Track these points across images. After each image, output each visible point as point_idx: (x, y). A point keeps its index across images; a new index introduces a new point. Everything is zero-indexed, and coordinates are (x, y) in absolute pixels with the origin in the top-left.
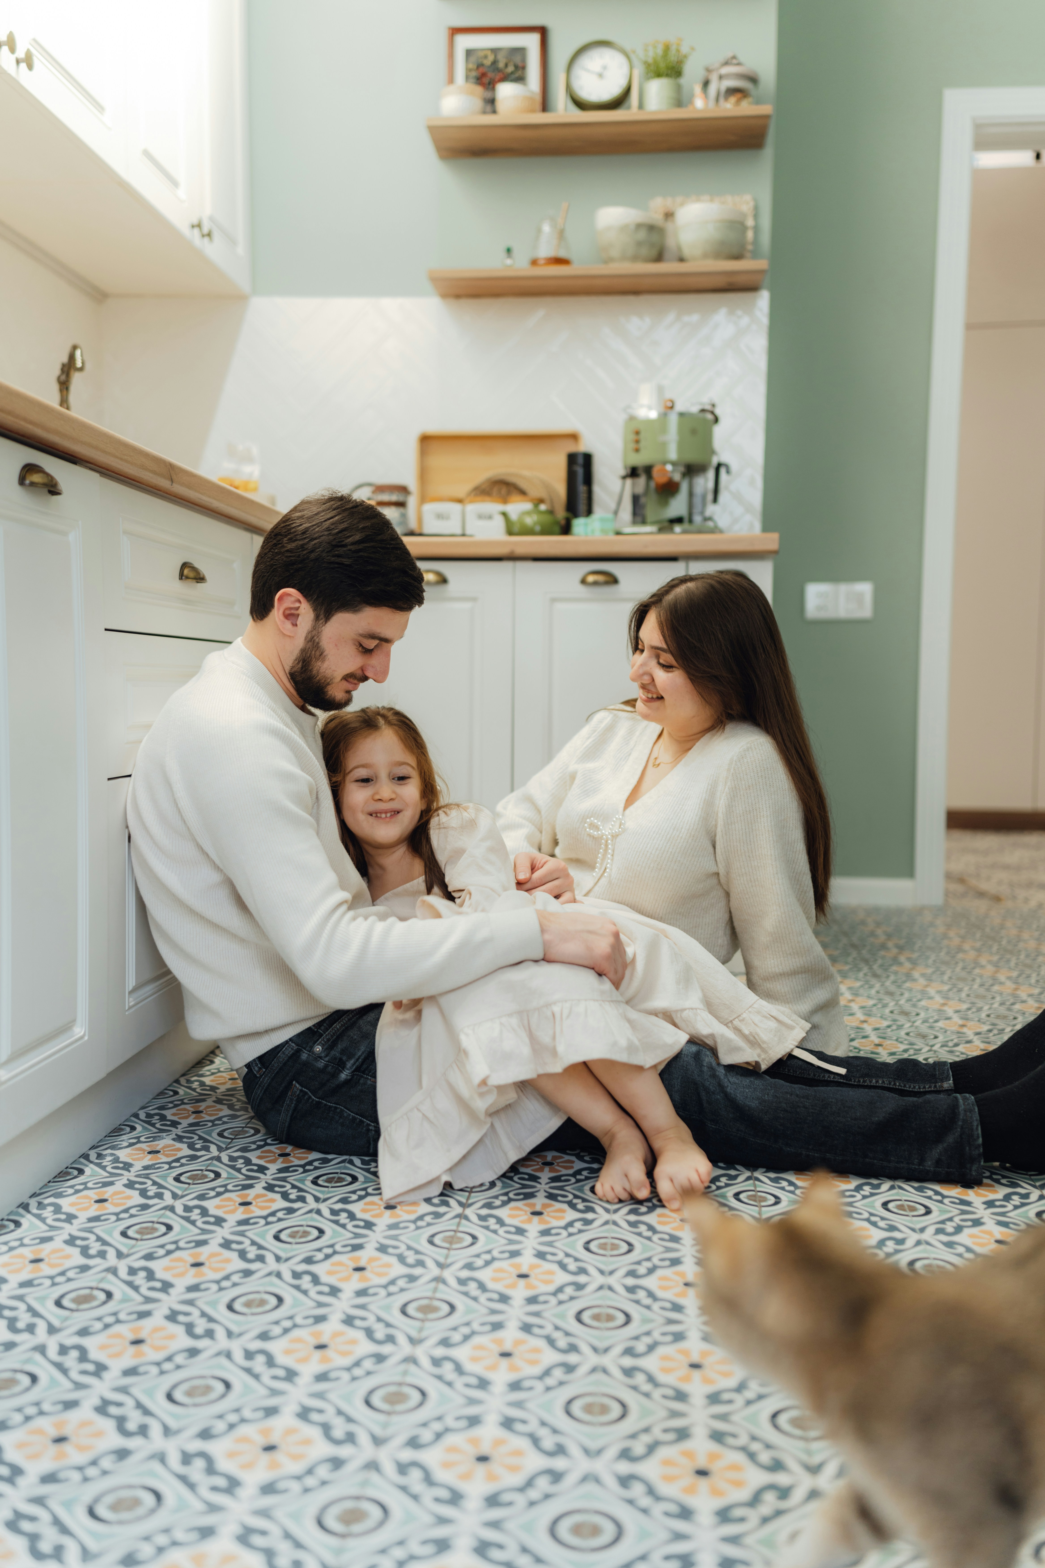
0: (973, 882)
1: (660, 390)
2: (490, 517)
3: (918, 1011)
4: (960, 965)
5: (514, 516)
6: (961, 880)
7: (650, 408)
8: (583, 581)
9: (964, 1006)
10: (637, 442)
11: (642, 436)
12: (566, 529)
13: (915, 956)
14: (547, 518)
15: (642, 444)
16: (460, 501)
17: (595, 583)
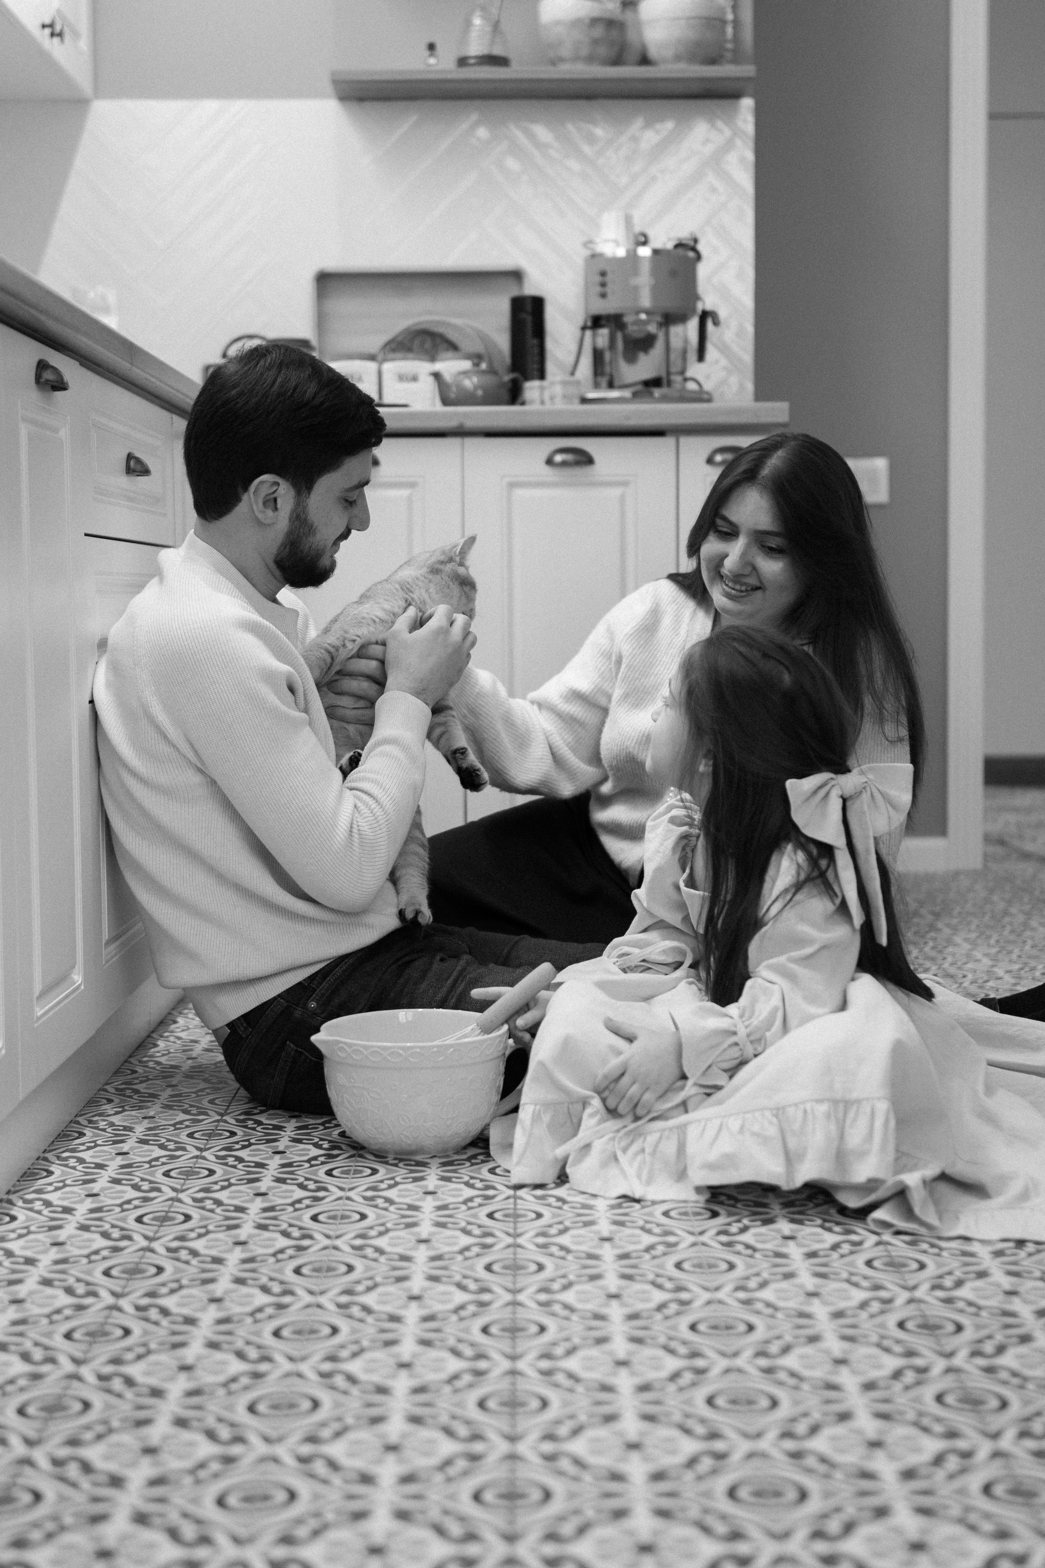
0: (1016, 843)
1: (628, 220)
2: (415, 379)
3: (965, 973)
4: (1008, 928)
5: (448, 377)
6: (1001, 842)
7: (617, 243)
8: (549, 462)
9: (1016, 967)
10: (603, 285)
11: (609, 278)
12: (514, 395)
13: (954, 921)
14: (490, 380)
15: (609, 289)
16: (372, 358)
17: (564, 464)
